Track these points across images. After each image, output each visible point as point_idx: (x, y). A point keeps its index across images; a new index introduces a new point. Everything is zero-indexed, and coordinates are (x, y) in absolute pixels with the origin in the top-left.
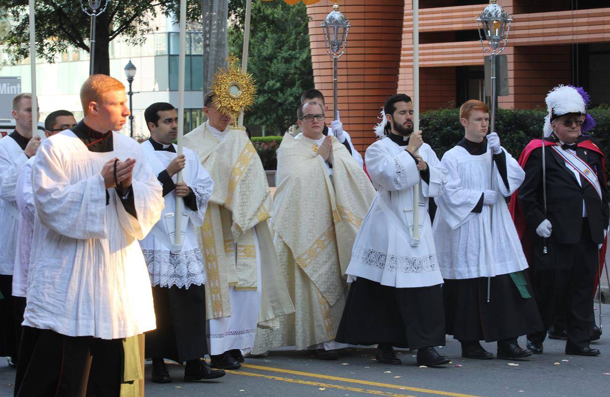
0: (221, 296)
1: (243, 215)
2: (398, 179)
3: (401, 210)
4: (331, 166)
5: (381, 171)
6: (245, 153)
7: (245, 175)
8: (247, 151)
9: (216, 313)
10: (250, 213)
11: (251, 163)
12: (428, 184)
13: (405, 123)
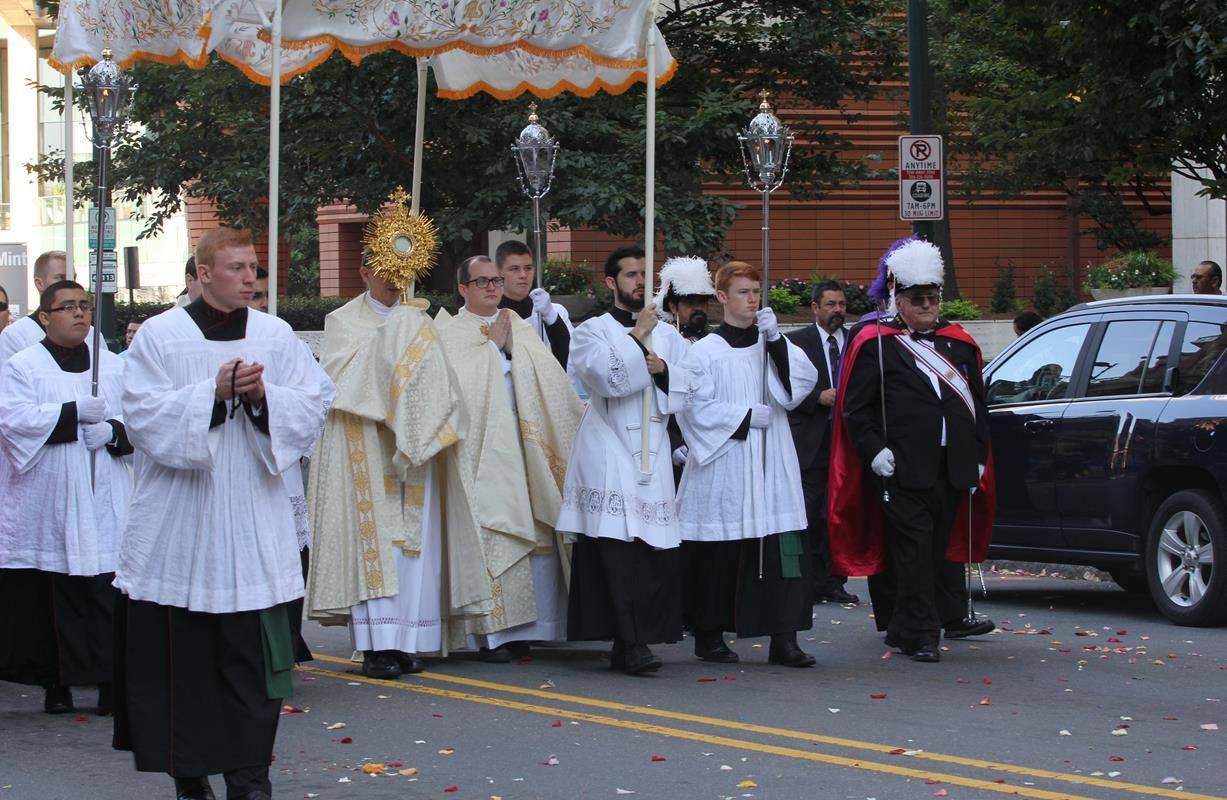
0: (380, 564)
1: (413, 438)
2: (615, 380)
3: (622, 426)
4: (509, 357)
5: (588, 366)
6: (416, 342)
7: (416, 376)
8: (420, 338)
9: (372, 592)
10: (425, 434)
11: (427, 357)
12: (667, 394)
13: (634, 291)
